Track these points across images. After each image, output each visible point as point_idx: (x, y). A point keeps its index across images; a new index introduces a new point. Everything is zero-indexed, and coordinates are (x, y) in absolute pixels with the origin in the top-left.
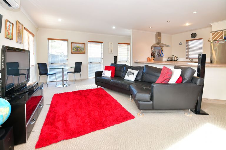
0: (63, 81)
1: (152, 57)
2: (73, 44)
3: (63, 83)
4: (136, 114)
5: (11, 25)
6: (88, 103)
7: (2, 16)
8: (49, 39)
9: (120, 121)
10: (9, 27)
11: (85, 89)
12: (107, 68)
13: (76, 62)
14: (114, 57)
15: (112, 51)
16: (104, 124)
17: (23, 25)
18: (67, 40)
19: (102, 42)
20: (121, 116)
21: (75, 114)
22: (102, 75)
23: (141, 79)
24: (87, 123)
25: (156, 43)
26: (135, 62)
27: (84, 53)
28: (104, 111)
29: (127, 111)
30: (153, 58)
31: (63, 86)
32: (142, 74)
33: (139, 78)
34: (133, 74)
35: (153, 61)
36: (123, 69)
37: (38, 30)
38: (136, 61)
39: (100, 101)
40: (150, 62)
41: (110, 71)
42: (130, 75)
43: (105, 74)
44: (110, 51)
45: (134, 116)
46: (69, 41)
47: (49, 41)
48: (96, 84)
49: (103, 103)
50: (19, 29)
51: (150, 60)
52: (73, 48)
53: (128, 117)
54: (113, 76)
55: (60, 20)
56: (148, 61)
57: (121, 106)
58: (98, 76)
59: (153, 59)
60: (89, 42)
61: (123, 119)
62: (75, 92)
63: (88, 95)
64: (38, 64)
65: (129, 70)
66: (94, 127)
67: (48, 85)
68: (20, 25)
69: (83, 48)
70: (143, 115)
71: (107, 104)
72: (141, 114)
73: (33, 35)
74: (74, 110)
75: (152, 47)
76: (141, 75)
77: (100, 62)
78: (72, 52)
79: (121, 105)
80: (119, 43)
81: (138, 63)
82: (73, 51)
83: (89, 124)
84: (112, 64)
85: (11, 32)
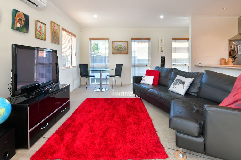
0: (101, 84)
1: (230, 58)
2: (114, 43)
3: (101, 86)
4: (173, 151)
5: (43, 26)
6: (113, 116)
7: (29, 16)
8: (91, 39)
9: (139, 157)
10: (41, 28)
11: (120, 97)
12: (149, 73)
13: (117, 64)
14: (162, 57)
15: (163, 50)
16: (115, 153)
17: (59, 26)
18: (108, 39)
19: (149, 39)
20: (146, 148)
21: (90, 128)
22: (142, 82)
23: (197, 93)
24: (95, 144)
25: (239, 34)
26: (195, 65)
27: (127, 53)
28: (125, 133)
29: (160, 143)
30: (231, 60)
31: (101, 91)
32: (199, 84)
33: (194, 90)
34: (183, 83)
35: (231, 65)
36: (171, 75)
37: (81, 31)
38: (198, 64)
39: (129, 116)
40: (227, 66)
41: (152, 77)
42: (178, 84)
43: (144, 81)
44: (160, 49)
45: (168, 154)
46: (110, 40)
47: (91, 41)
48: (134, 93)
49: (131, 120)
50: (54, 29)
51: (226, 63)
52: (114, 48)
53: (157, 153)
54: (156, 84)
55: (95, 16)
56: (221, 64)
57: (155, 131)
58: (135, 83)
59: (233, 62)
60: (132, 39)
61: (146, 154)
62: (107, 98)
63: (119, 105)
64: (80, 65)
65: (178, 77)
66: (100, 154)
67: (86, 88)
68: (56, 26)
69: (126, 48)
70: (185, 157)
71: (135, 123)
72: (181, 155)
73: (75, 36)
74: (93, 122)
75: (230, 41)
76: (198, 86)
77: (146, 65)
78: (113, 53)
79: (156, 129)
80: (173, 39)
81: (202, 67)
82: (114, 51)
83: (97, 147)
84: (156, 67)
85: (44, 32)
